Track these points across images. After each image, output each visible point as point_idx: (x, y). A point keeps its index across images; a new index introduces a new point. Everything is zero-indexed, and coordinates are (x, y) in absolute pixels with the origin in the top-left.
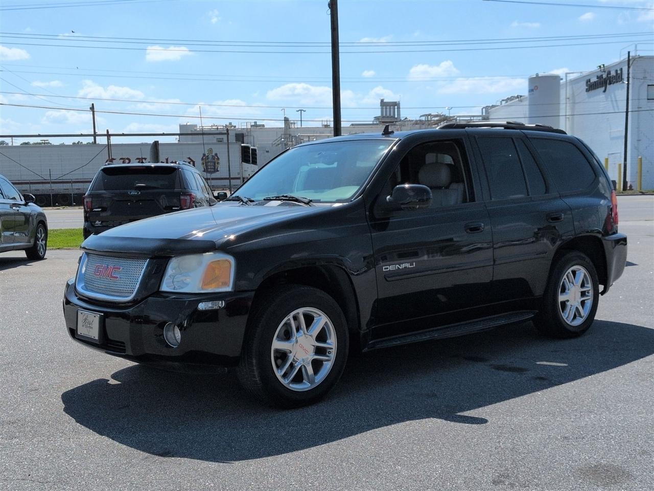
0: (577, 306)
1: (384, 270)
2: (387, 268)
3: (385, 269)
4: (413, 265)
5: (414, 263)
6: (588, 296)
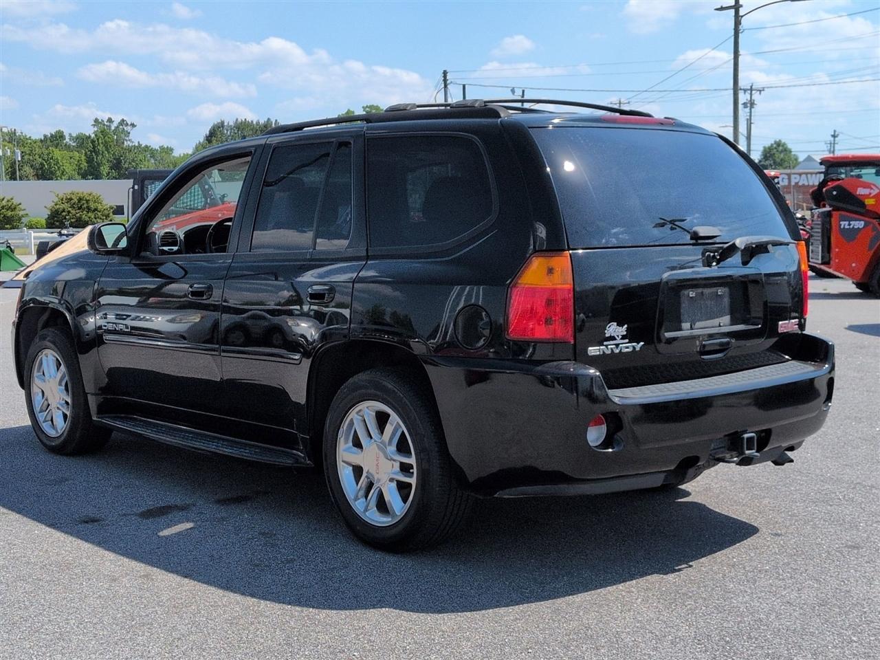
2: (106, 326)
4: (128, 329)
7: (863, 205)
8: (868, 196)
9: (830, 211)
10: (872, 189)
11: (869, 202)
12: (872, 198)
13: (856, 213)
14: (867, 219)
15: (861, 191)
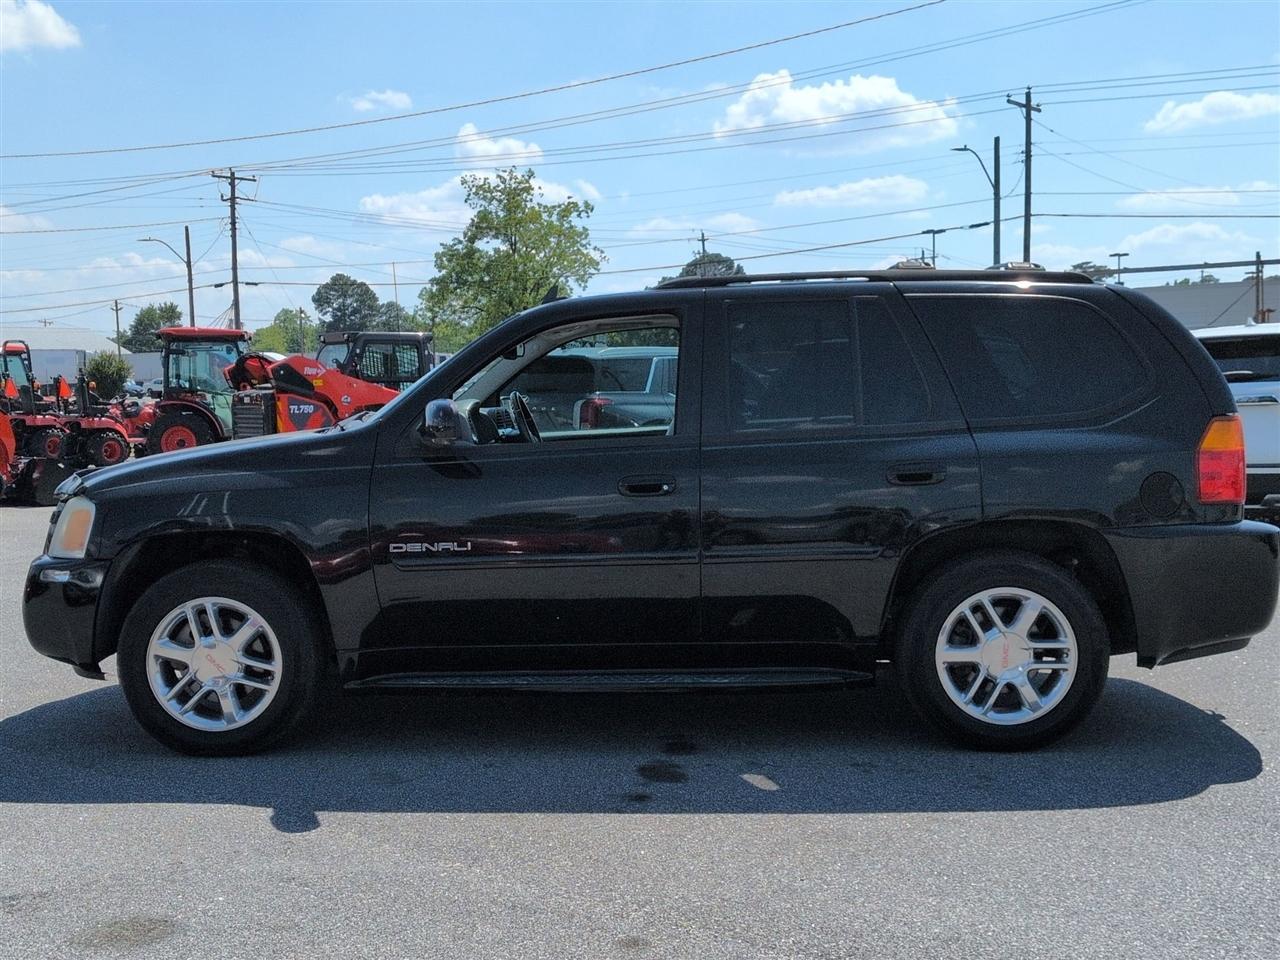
0: (1017, 682)
1: (391, 550)
2: (401, 548)
3: (395, 548)
4: (466, 547)
5: (469, 544)
6: (1065, 663)
7: (311, 387)
8: (315, 376)
9: (273, 394)
10: (318, 368)
11: (318, 383)
12: (320, 378)
13: (303, 395)
14: (316, 402)
15: (308, 371)
